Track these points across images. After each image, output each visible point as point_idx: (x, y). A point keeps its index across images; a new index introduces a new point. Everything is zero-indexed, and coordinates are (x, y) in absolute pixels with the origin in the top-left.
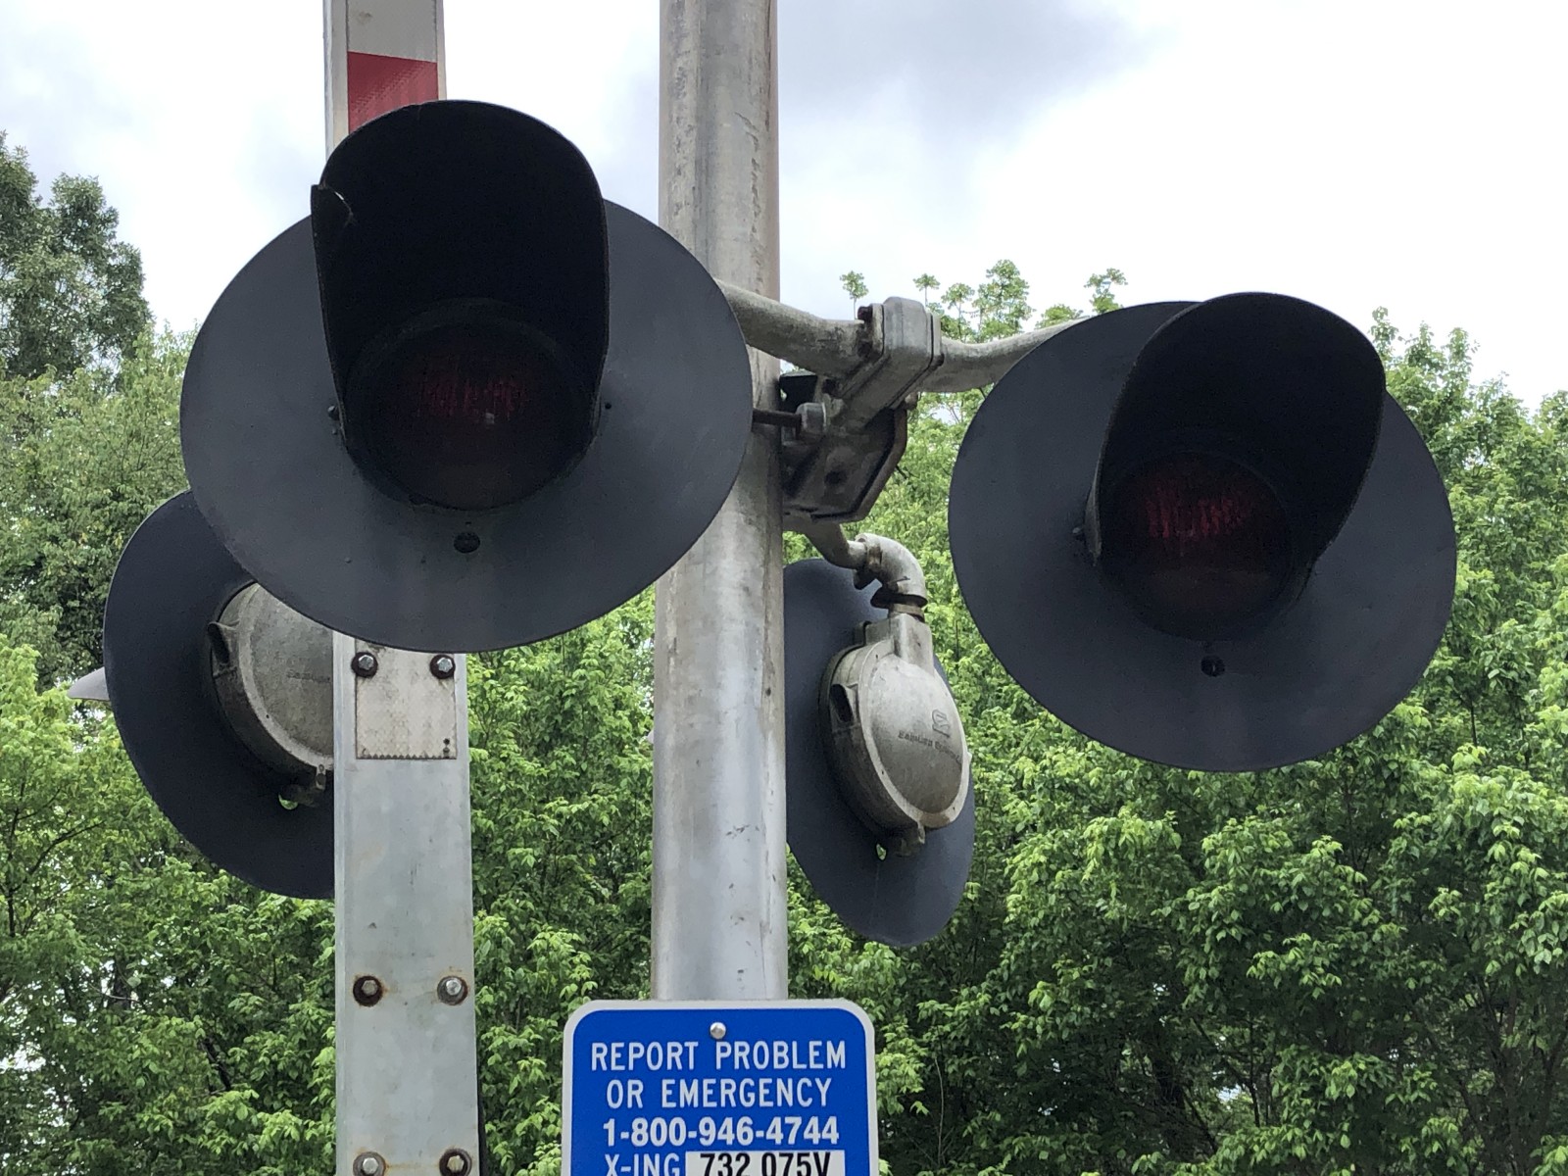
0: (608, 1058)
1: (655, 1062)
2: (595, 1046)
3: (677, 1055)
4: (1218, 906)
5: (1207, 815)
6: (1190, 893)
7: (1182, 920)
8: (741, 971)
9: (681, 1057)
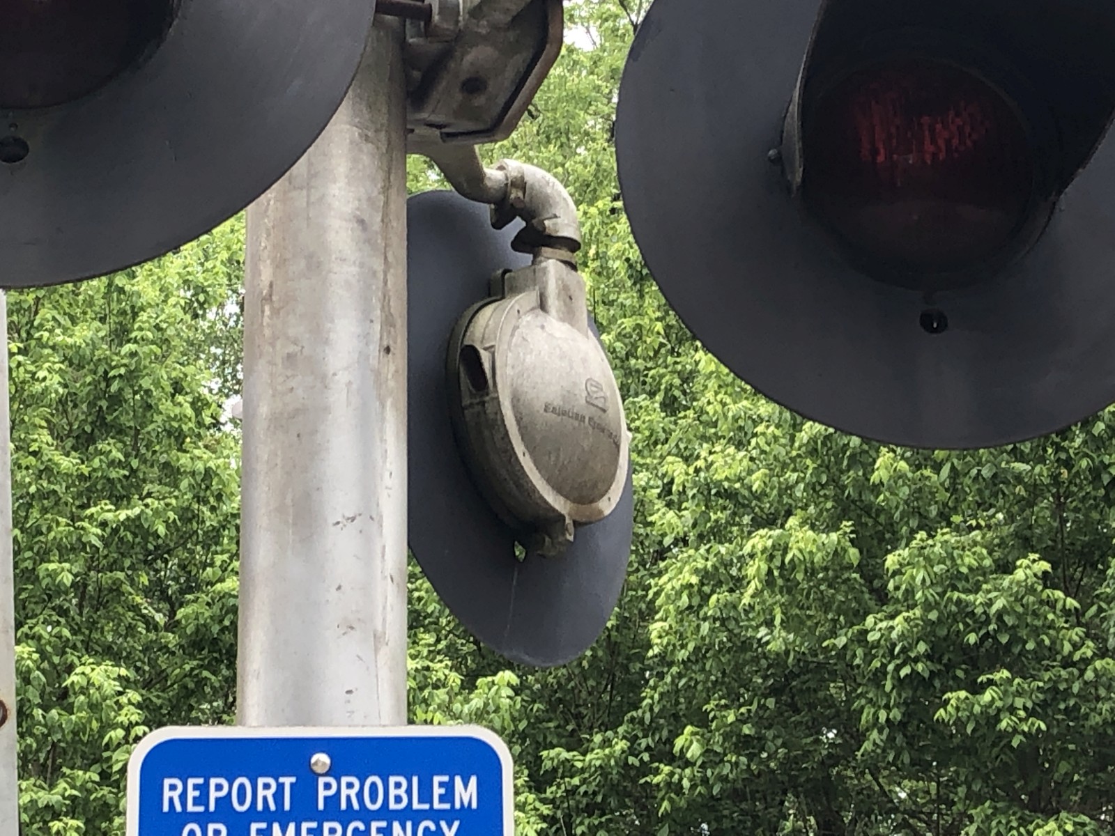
0: (183, 797)
1: (241, 802)
2: (167, 782)
3: (269, 794)
4: (902, 636)
5: (891, 526)
6: (870, 620)
7: (859, 652)
8: (349, 692)
9: (274, 795)
